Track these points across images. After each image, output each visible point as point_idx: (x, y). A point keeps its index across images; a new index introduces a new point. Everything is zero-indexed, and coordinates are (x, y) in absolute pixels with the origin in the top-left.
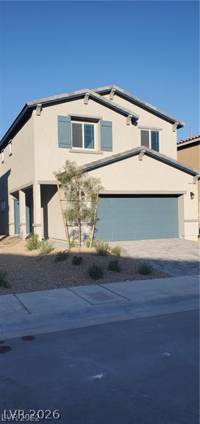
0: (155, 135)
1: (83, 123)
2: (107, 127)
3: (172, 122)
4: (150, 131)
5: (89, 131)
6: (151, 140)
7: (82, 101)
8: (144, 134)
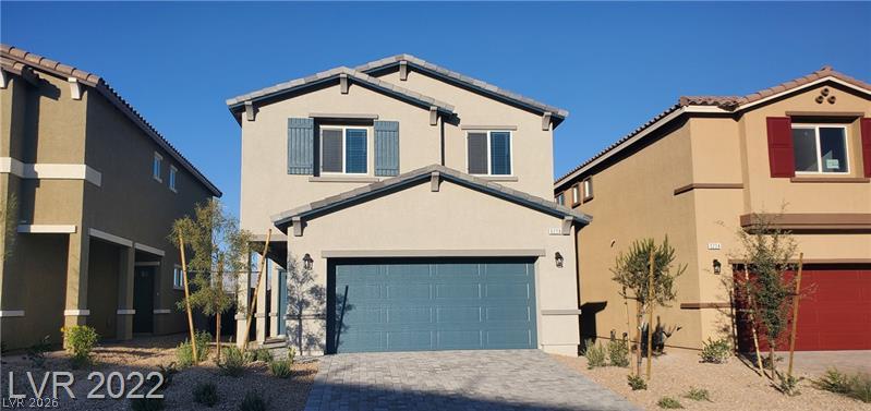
0: (501, 141)
1: (344, 128)
2: (390, 131)
3: (539, 112)
4: (489, 133)
5: (357, 141)
6: (494, 152)
7: (337, 89)
8: (476, 141)
